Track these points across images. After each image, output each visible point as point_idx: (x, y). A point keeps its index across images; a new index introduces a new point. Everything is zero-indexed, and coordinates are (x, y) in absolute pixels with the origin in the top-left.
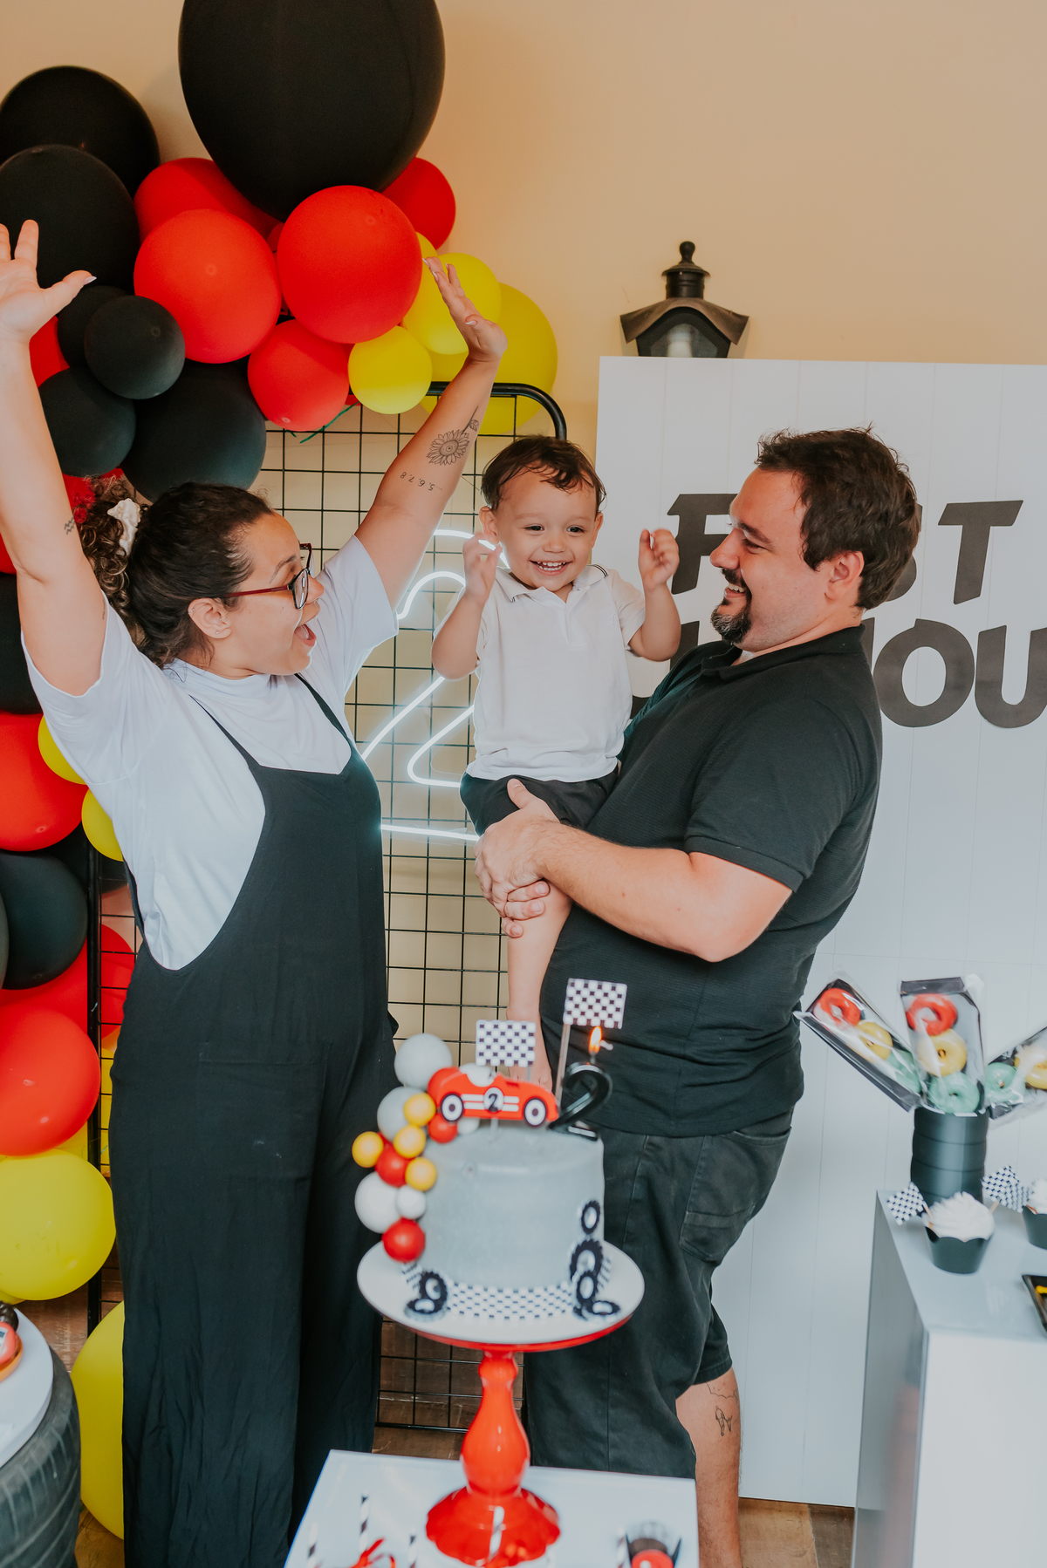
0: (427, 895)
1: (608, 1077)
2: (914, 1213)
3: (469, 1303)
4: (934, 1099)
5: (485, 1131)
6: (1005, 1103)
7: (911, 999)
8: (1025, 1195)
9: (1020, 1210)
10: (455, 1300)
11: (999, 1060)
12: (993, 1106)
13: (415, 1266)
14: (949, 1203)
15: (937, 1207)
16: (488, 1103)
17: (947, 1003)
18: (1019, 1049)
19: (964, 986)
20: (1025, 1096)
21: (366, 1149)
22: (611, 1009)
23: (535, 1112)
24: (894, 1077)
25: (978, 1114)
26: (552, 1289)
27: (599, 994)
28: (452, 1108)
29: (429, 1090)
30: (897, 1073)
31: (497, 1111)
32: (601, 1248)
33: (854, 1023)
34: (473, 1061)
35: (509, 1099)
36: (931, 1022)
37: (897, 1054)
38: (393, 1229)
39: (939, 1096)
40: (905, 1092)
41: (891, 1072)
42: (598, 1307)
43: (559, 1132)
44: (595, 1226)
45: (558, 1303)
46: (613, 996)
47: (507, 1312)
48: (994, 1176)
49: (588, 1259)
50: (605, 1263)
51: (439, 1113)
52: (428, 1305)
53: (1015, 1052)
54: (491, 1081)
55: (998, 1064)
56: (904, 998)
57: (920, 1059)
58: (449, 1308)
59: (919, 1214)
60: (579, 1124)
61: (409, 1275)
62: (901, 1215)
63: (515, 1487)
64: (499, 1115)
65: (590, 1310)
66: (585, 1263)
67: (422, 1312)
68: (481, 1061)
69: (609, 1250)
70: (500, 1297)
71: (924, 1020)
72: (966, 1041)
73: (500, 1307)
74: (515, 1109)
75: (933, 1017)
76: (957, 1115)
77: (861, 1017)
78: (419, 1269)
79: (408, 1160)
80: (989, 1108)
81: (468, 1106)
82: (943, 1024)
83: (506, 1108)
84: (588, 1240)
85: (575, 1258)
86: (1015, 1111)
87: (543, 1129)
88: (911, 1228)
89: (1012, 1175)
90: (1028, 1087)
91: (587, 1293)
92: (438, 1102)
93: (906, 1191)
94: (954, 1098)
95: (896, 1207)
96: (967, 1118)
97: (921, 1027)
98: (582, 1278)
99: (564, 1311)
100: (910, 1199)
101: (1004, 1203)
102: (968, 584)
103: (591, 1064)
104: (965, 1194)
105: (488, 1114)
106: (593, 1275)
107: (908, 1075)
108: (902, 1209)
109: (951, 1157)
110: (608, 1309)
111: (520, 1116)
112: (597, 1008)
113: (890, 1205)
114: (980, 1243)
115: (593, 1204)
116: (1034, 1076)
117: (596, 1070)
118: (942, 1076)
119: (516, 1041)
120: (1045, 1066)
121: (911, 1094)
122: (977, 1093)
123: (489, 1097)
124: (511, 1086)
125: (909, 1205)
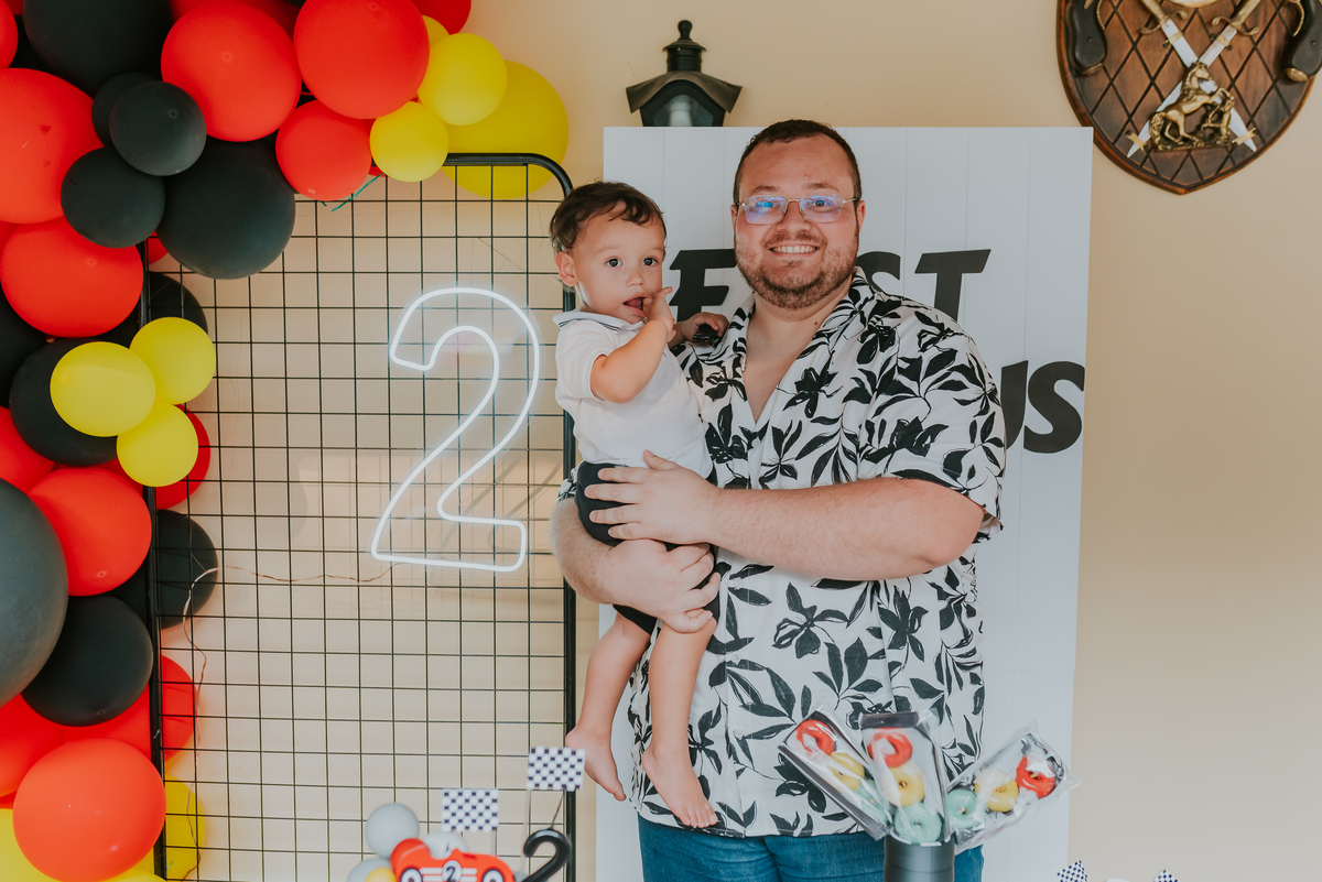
1: (568, 840)
4: (898, 829)
6: (969, 829)
7: (871, 732)
11: (959, 787)
12: (957, 832)
16: (446, 875)
17: (904, 737)
18: (978, 775)
19: (918, 720)
20: (986, 821)
22: (572, 773)
24: (860, 806)
25: (943, 842)
28: (411, 881)
29: (393, 861)
30: (864, 804)
33: (829, 754)
35: (466, 871)
36: (889, 755)
39: (902, 825)
40: (872, 821)
41: (858, 802)
46: (573, 760)
53: (974, 778)
55: (958, 791)
56: (864, 731)
68: (445, 828)
75: (892, 751)
76: (922, 845)
80: (954, 835)
81: (426, 879)
82: (901, 757)
86: (979, 834)
90: (989, 811)
92: (399, 872)
94: (918, 827)
96: (932, 847)
97: (880, 758)
103: (552, 828)
107: (876, 805)
112: (557, 773)
116: (995, 800)
117: (555, 835)
118: (903, 807)
119: (481, 808)
120: (1001, 790)
121: (879, 824)
122: (939, 824)
123: (448, 869)
124: (469, 859)
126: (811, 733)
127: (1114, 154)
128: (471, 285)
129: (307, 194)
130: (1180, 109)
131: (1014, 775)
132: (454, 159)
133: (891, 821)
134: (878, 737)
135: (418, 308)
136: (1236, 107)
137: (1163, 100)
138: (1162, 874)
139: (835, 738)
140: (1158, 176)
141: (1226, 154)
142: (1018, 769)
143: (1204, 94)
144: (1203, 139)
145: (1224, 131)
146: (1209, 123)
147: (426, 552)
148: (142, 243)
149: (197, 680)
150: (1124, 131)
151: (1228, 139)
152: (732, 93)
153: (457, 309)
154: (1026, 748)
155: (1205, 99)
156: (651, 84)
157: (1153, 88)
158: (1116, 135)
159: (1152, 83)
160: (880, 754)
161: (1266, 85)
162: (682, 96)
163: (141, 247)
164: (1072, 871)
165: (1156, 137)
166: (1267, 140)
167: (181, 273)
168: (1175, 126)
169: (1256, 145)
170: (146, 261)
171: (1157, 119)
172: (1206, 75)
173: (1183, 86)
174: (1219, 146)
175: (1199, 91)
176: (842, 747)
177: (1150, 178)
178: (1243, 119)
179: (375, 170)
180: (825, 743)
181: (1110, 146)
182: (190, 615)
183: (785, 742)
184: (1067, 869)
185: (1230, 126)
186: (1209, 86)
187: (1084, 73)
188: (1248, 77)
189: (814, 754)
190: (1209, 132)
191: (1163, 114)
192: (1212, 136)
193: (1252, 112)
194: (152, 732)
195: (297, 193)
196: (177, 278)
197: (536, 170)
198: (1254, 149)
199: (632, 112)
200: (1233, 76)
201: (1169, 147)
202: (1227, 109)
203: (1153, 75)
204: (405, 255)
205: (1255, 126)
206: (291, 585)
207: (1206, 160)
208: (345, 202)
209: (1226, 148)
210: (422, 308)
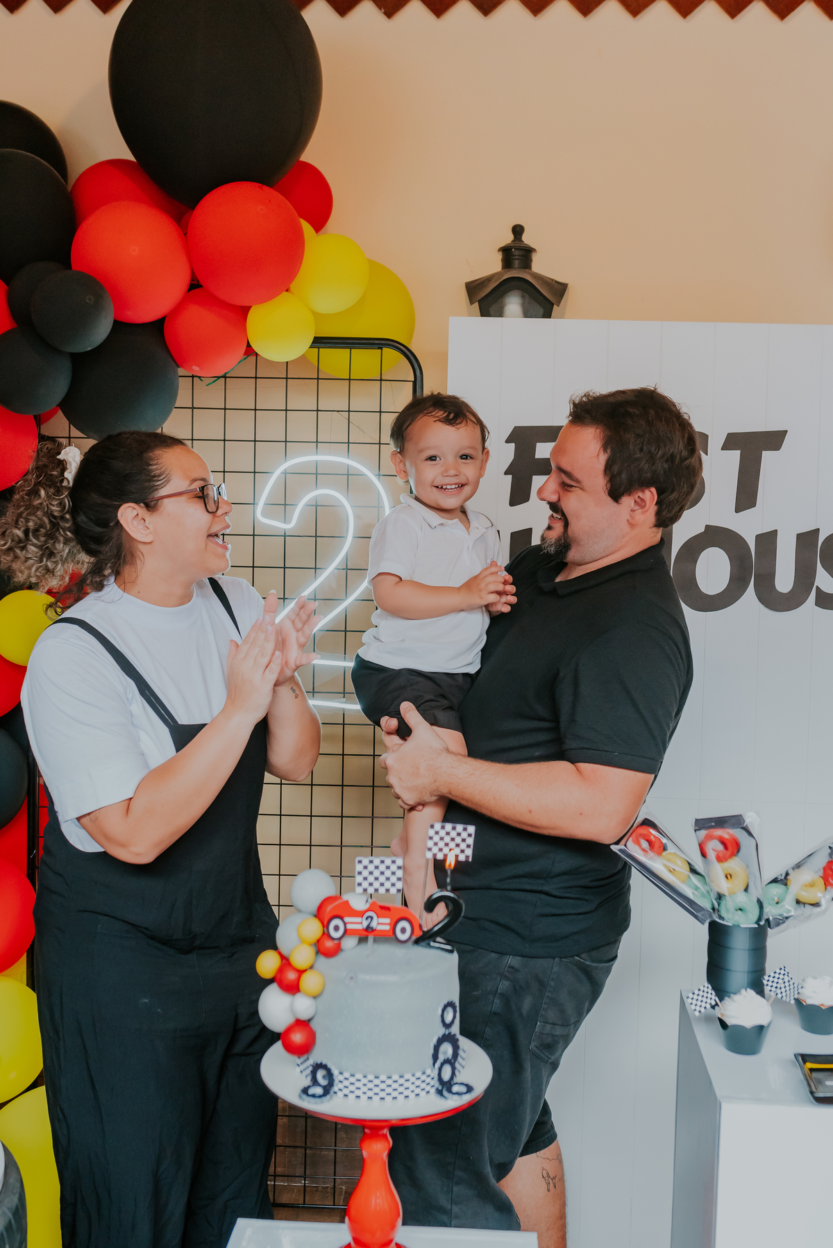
1: (461, 901)
2: (708, 1006)
3: (352, 1088)
4: (723, 914)
5: (363, 947)
6: (780, 915)
7: (703, 833)
8: (796, 989)
9: (793, 1002)
10: (341, 1086)
11: (775, 881)
12: (771, 918)
13: (308, 1059)
14: (736, 997)
15: (728, 1001)
16: (365, 924)
17: (731, 835)
18: (790, 872)
19: (744, 821)
20: (795, 910)
21: (267, 963)
22: (463, 846)
23: (403, 931)
24: (691, 896)
25: (759, 925)
26: (418, 1074)
27: (453, 834)
28: (337, 928)
29: (319, 914)
30: (693, 893)
31: (373, 930)
32: (458, 1040)
33: (659, 854)
34: (354, 890)
35: (382, 920)
36: (719, 851)
37: (694, 878)
38: (289, 1030)
39: (728, 911)
40: (700, 909)
41: (689, 892)
42: (455, 1089)
43: (423, 946)
44: (452, 1022)
45: (423, 1085)
46: (464, 835)
47: (383, 1094)
48: (772, 975)
49: (447, 1050)
50: (461, 1052)
51: (326, 934)
52: (319, 1091)
53: (787, 874)
54: (368, 906)
55: (774, 885)
56: (697, 832)
57: (712, 881)
58: (335, 1093)
59: (713, 1007)
60: (439, 939)
61: (302, 1067)
62: (698, 1008)
63: (391, 1241)
64: (374, 933)
65: (450, 1091)
66: (445, 1053)
67: (313, 1096)
68: (359, 890)
69: (464, 1043)
70: (377, 1082)
71: (713, 850)
72: (748, 866)
73: (376, 1090)
74: (387, 928)
75: (720, 847)
76: (742, 926)
77: (665, 849)
78: (311, 1062)
79: (301, 972)
80: (768, 920)
81: (349, 926)
82: (728, 853)
83: (380, 928)
84: (447, 1033)
85: (437, 1048)
86: (788, 922)
87: (410, 943)
88: (708, 1019)
89: (786, 974)
90: (798, 902)
91: (446, 1076)
92: (325, 924)
93: (702, 988)
94: (740, 912)
95: (694, 1002)
96: (750, 928)
97: (712, 855)
98: (442, 1065)
99: (428, 1092)
100: (705, 994)
101: (779, 996)
102: (746, 497)
103: (447, 891)
104: (749, 990)
105: (366, 933)
106: (451, 1062)
107: (703, 895)
108: (699, 1003)
109: (739, 961)
110: (464, 1089)
111: (391, 933)
112: (453, 845)
113: (690, 1001)
114: (761, 1028)
115: (450, 1004)
116: (803, 893)
118: (730, 895)
119: (388, 873)
120: (812, 885)
121: (707, 911)
122: (759, 908)
123: (367, 919)
124: (384, 910)
125: (704, 999)
126: (644, 837)
128: (329, 453)
129: (185, 369)
131: (821, 873)
133: (716, 906)
134: (709, 837)
135: (281, 473)
139: (665, 841)
142: (824, 869)
152: (560, 289)
153: (317, 474)
154: (832, 853)
156: (488, 279)
160: (711, 851)
176: (671, 848)
179: (249, 351)
180: (656, 845)
183: (624, 845)
194: (29, 851)
197: (390, 353)
204: (271, 426)
208: (219, 377)
210: (285, 473)
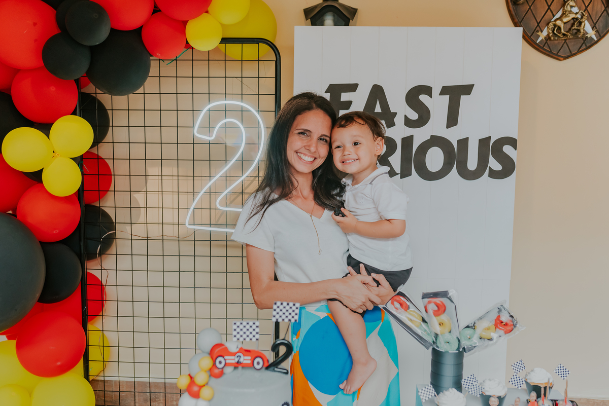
0: (226, 257)
2: (430, 397)
4: (439, 345)
5: (237, 371)
6: (471, 345)
7: (427, 300)
8: (480, 389)
9: (479, 396)
11: (468, 327)
12: (466, 347)
14: (446, 393)
15: (441, 394)
16: (237, 360)
17: (442, 302)
18: (477, 322)
19: (448, 294)
20: (479, 342)
21: (183, 381)
22: (293, 314)
23: (258, 363)
24: (421, 334)
25: (459, 351)
27: (288, 308)
28: (220, 362)
29: (211, 353)
31: (241, 363)
33: (406, 311)
34: (232, 340)
35: (247, 358)
37: (423, 325)
39: (441, 343)
40: (426, 342)
41: (420, 332)
43: (270, 371)
46: (294, 308)
48: (467, 379)
51: (214, 365)
53: (474, 323)
54: (238, 349)
55: (467, 329)
56: (424, 300)
57: (432, 327)
60: (280, 366)
64: (242, 365)
68: (235, 340)
72: (451, 318)
74: (249, 362)
75: (436, 308)
76: (450, 352)
77: (408, 308)
79: (201, 387)
80: (464, 348)
81: (227, 361)
82: (440, 312)
83: (245, 362)
86: (476, 349)
89: (474, 378)
90: (481, 338)
92: (214, 358)
93: (427, 387)
94: (448, 344)
95: (422, 394)
96: (454, 353)
97: (431, 313)
100: (429, 390)
101: (471, 393)
102: (452, 120)
103: (285, 339)
104: (454, 389)
105: (237, 365)
107: (428, 334)
108: (425, 395)
109: (448, 371)
111: (251, 365)
112: (287, 314)
113: (420, 393)
115: (286, 404)
116: (484, 333)
117: (286, 342)
118: (441, 335)
119: (251, 330)
120: (488, 329)
121: (429, 343)
122: (458, 342)
123: (237, 357)
124: (247, 352)
125: (428, 393)
126: (398, 301)
127: (531, 41)
128: (232, 100)
129: (156, 56)
130: (562, 20)
131: (494, 323)
132: (225, 40)
133: (435, 341)
134: (429, 302)
135: (207, 110)
136: (587, 19)
137: (554, 16)
138: (559, 366)
139: (408, 303)
140: (551, 51)
141: (583, 42)
142: (495, 320)
143: (573, 13)
144: (572, 34)
145: (582, 31)
146: (575, 27)
147: (210, 225)
148: (77, 79)
149: (104, 283)
150: (535, 31)
151: (584, 34)
152: (354, 12)
153: (226, 111)
154: (500, 310)
155: (574, 16)
156: (315, 7)
157: (549, 10)
158: (531, 33)
159: (549, 8)
160: (431, 310)
161: (602, 9)
162: (330, 13)
163: (77, 81)
164: (518, 364)
165: (550, 33)
166: (602, 35)
167: (96, 93)
168: (559, 28)
169: (597, 38)
170: (79, 87)
171: (551, 25)
172: (574, 4)
173: (563, 9)
174: (580, 38)
175: (571, 12)
176: (412, 308)
177: (547, 53)
178: (591, 25)
179: (188, 46)
180: (404, 306)
181: (529, 38)
182: (101, 254)
183: (386, 305)
184: (516, 363)
185: (585, 29)
186: (575, 10)
187: (518, 3)
188: (593, 5)
189: (399, 311)
190: (575, 31)
191: (554, 23)
192: (576, 33)
193: (595, 22)
194: (83, 308)
195: (152, 56)
196: (94, 95)
197: (263, 46)
198: (596, 39)
199: (307, 19)
200: (587, 5)
201: (556, 38)
202: (583, 20)
203: (549, 4)
204: (201, 86)
205: (596, 28)
206: (147, 240)
207: (574, 45)
208: (173, 60)
209: (583, 39)
210: (209, 110)
